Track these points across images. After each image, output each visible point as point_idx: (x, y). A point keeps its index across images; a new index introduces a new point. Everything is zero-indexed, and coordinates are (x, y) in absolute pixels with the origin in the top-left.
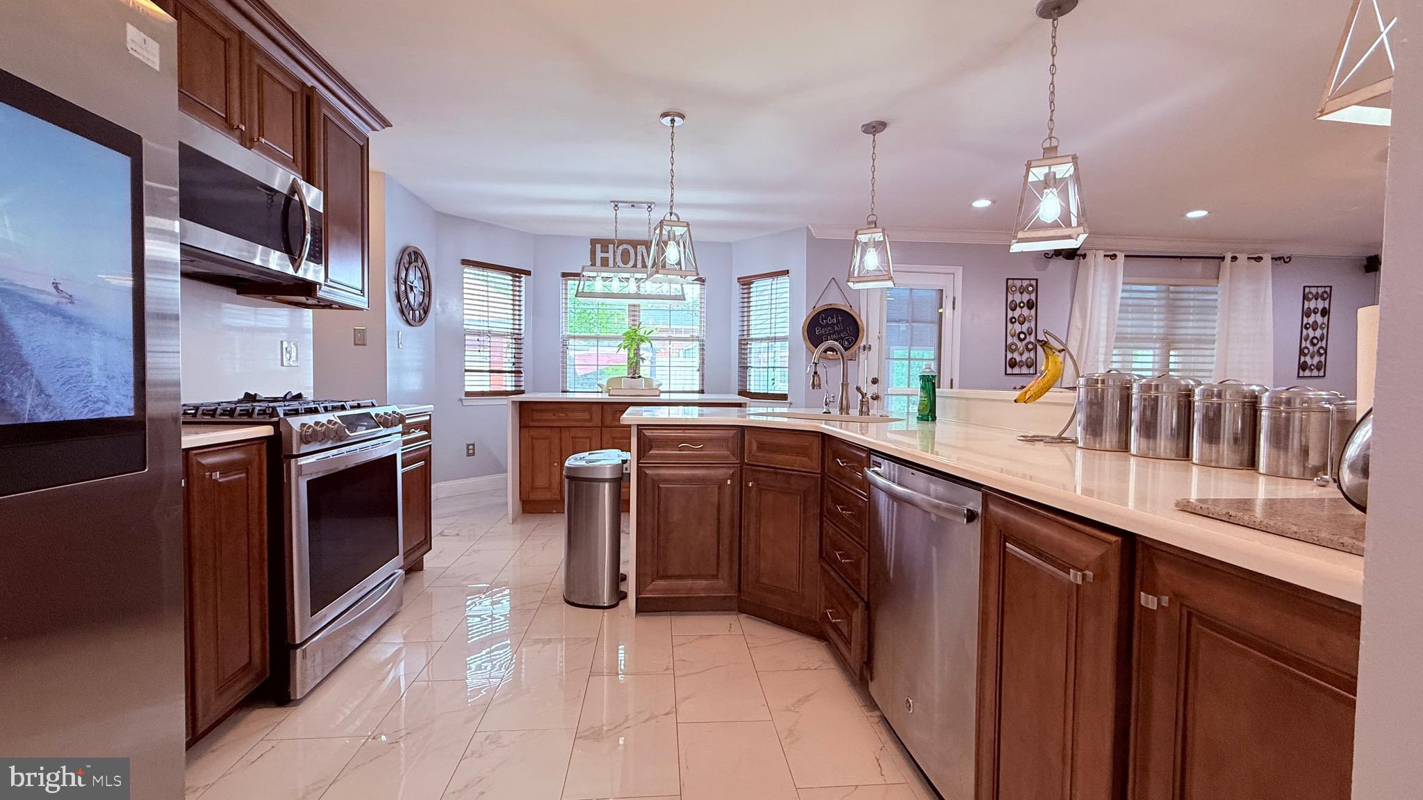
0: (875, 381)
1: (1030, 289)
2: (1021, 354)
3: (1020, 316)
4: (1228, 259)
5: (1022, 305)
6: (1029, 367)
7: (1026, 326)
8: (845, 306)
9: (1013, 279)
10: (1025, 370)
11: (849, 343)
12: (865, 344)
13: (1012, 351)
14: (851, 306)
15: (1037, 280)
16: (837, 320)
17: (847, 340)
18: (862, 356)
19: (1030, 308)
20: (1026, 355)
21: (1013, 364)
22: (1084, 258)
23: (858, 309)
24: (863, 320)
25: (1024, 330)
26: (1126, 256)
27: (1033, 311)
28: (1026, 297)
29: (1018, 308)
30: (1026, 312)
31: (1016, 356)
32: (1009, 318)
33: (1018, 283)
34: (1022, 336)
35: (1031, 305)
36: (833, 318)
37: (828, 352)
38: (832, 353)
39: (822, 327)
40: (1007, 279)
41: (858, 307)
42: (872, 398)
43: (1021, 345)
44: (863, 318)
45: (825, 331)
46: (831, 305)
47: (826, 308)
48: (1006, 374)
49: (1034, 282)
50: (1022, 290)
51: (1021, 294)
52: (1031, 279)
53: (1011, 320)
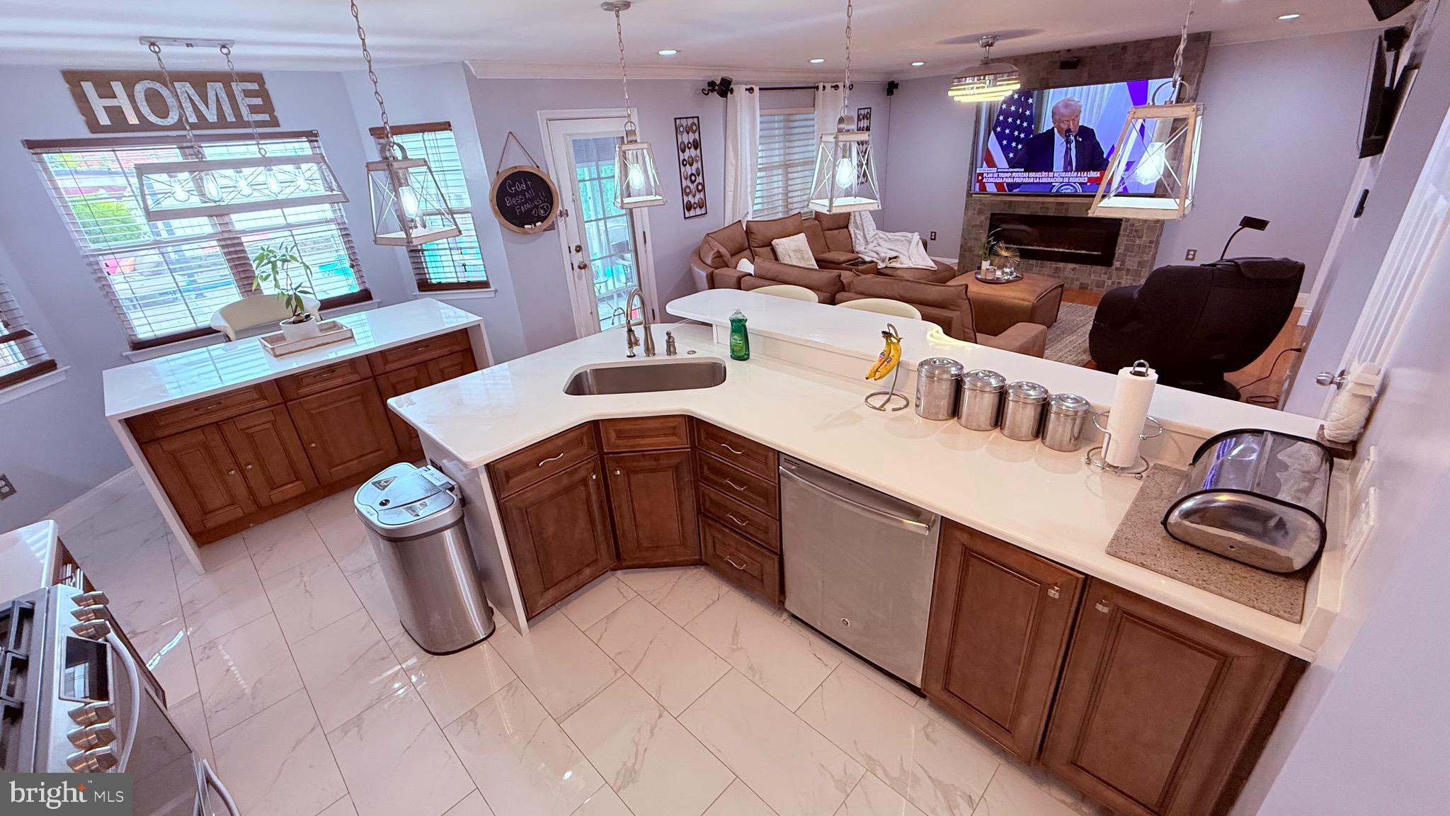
0: (579, 249)
1: (694, 127)
2: (694, 197)
3: (689, 157)
4: (821, 88)
5: (690, 145)
6: (701, 208)
7: (695, 166)
8: (532, 167)
9: (680, 118)
10: (698, 211)
11: (546, 211)
12: (561, 209)
13: (687, 195)
14: (538, 167)
15: (698, 118)
16: (527, 185)
17: (542, 208)
18: (561, 223)
19: (696, 148)
20: (698, 196)
21: (689, 207)
22: (731, 93)
23: (545, 169)
24: (553, 180)
25: (694, 172)
26: (760, 89)
27: (698, 150)
28: (691, 137)
29: (687, 149)
30: (693, 152)
31: (690, 198)
32: (681, 160)
33: (684, 122)
34: (693, 178)
35: (697, 145)
36: (521, 183)
37: (526, 226)
38: (530, 226)
39: (513, 196)
40: (675, 119)
41: (545, 167)
42: (580, 267)
43: (693, 187)
44: (553, 178)
45: (517, 201)
46: (516, 167)
47: (511, 172)
48: (685, 218)
49: (696, 120)
50: (689, 130)
51: (688, 133)
52: (693, 117)
53: (684, 163)
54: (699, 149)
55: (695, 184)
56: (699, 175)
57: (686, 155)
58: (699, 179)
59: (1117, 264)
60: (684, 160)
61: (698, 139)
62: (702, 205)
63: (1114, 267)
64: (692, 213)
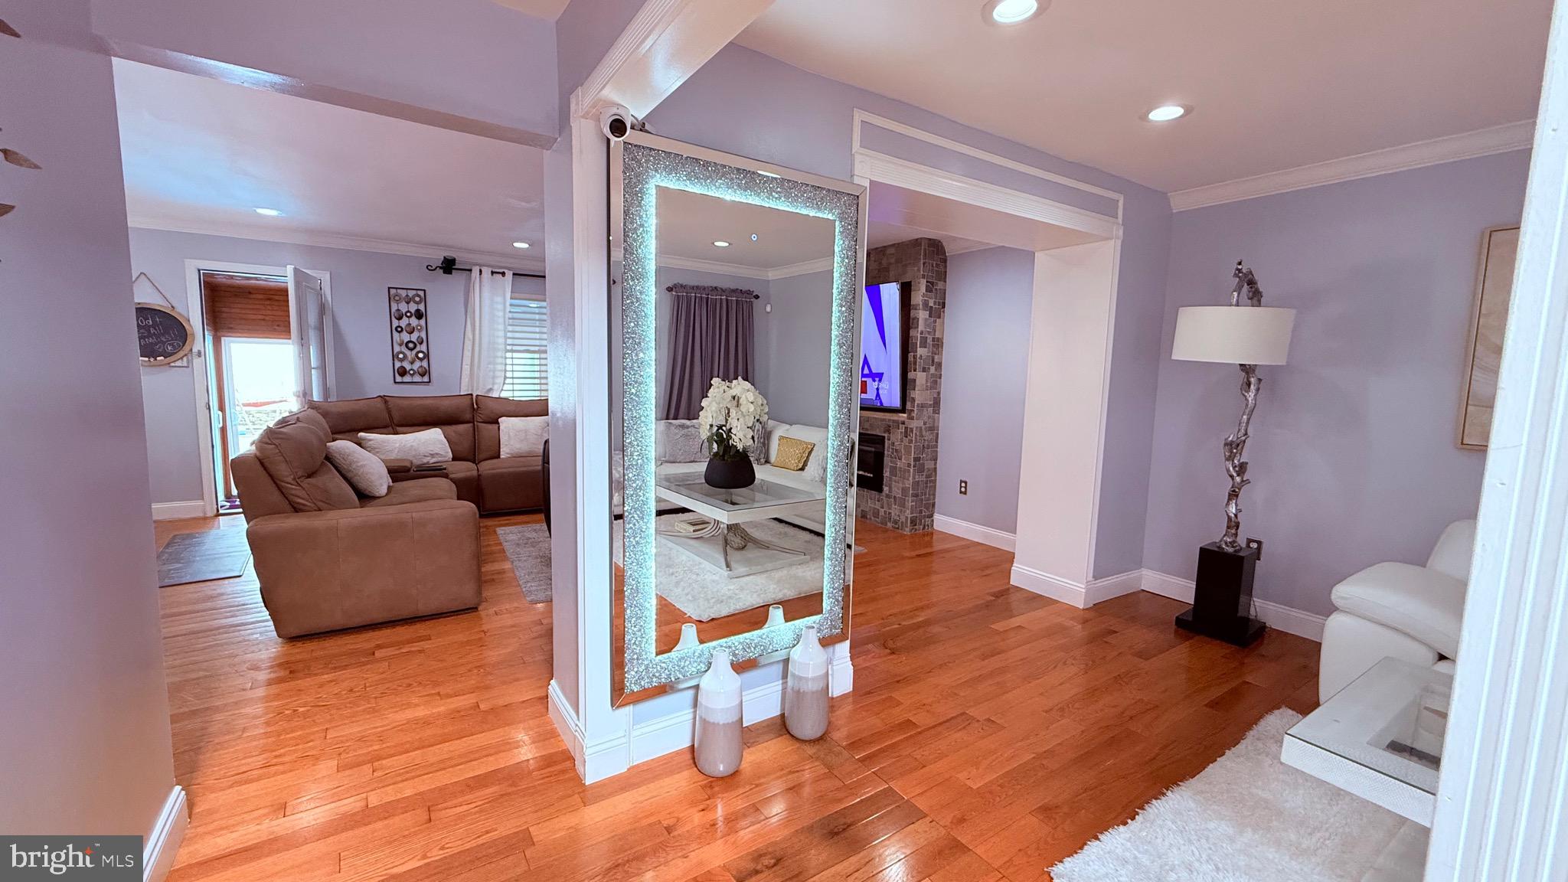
49: (421, 293)
50: (408, 300)
52: (417, 290)
53: (397, 329)
55: (414, 352)
56: (421, 343)
57: (404, 323)
58: (422, 347)
59: (886, 489)
60: (400, 327)
62: (425, 372)
63: (884, 494)
64: (407, 379)
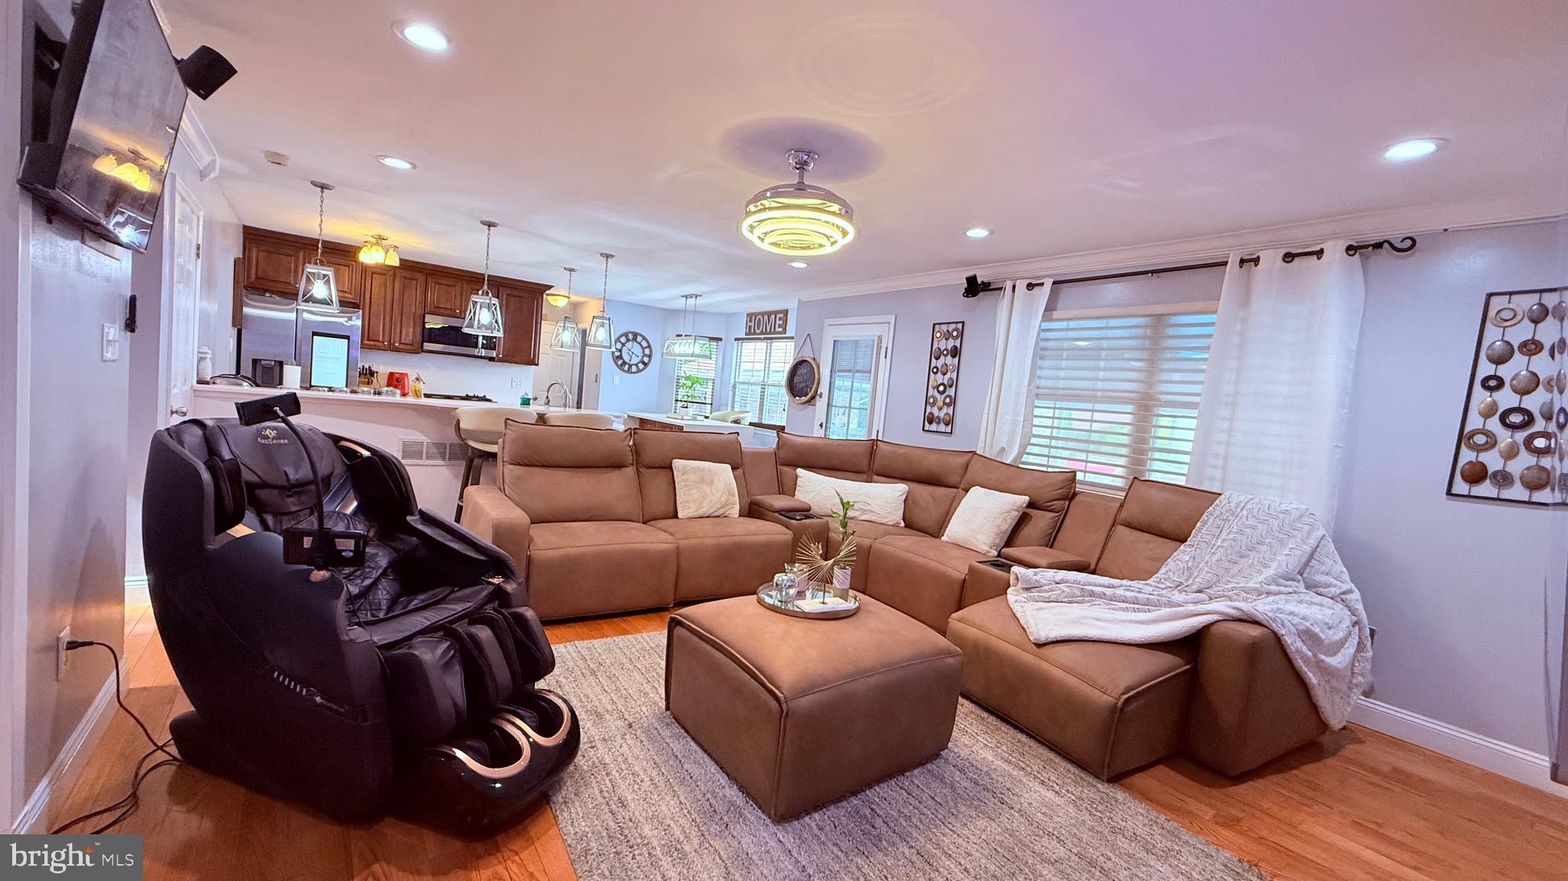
1: (955, 334)
3: (943, 365)
7: (948, 375)
13: (932, 406)
15: (964, 323)
19: (954, 357)
20: (945, 410)
26: (1058, 282)
28: (951, 343)
29: (942, 356)
30: (949, 360)
32: (932, 367)
33: (944, 327)
35: (955, 352)
40: (935, 324)
43: (938, 398)
49: (960, 326)
50: (948, 335)
51: (947, 340)
52: (957, 323)
53: (933, 370)
54: (957, 358)
55: (944, 396)
56: (951, 387)
57: (940, 363)
58: (951, 392)
60: (936, 367)
61: (959, 347)
62: (949, 422)
64: (934, 427)
